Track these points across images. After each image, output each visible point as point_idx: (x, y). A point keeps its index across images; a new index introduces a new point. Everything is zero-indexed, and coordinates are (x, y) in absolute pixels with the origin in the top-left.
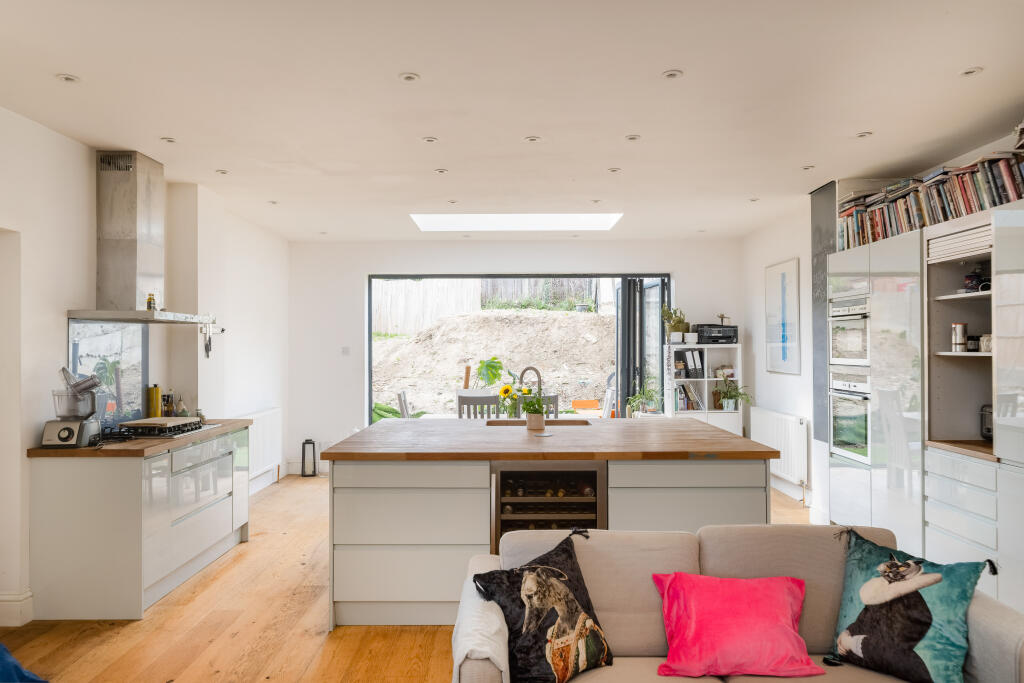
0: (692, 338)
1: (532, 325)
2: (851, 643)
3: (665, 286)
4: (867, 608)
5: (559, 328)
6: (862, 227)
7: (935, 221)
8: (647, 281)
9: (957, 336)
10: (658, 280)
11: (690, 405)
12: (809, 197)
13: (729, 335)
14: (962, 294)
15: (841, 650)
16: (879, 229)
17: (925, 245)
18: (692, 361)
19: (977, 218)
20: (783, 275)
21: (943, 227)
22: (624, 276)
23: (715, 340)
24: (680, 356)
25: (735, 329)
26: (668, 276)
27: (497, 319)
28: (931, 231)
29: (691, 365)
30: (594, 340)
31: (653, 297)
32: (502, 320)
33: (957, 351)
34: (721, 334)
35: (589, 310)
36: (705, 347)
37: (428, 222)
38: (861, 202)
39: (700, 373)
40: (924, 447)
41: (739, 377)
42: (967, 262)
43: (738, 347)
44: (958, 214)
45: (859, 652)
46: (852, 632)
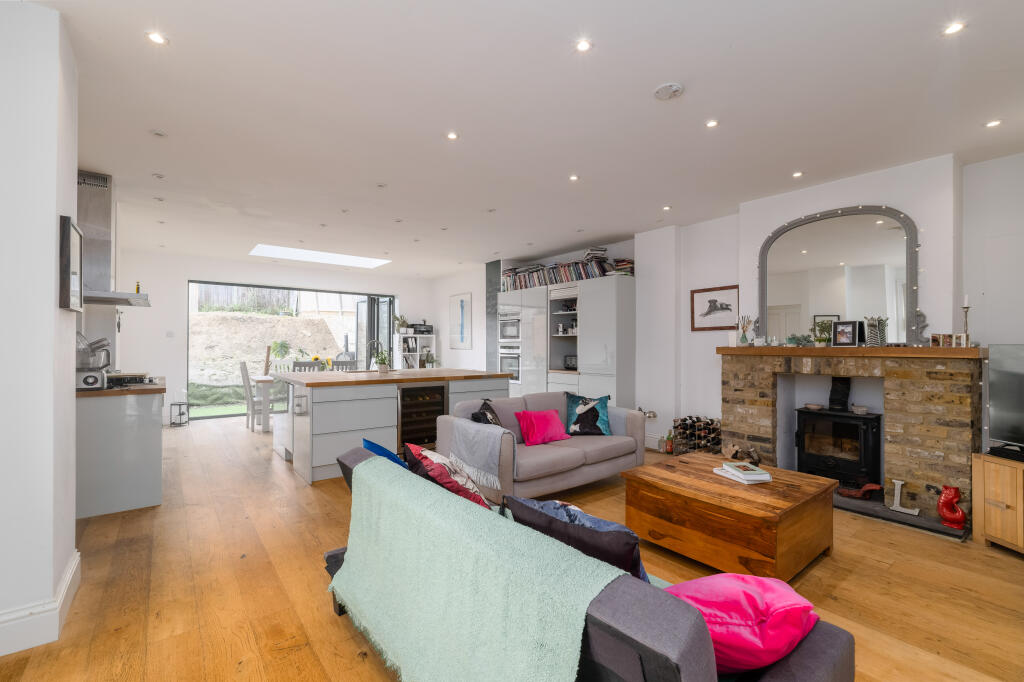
0: (411, 331)
1: (262, 323)
2: (575, 428)
3: (391, 303)
4: (580, 415)
5: (283, 326)
6: (515, 282)
7: (552, 283)
8: (381, 300)
9: (561, 329)
10: (387, 299)
11: (410, 366)
12: (484, 266)
13: (429, 330)
14: (561, 312)
15: (571, 431)
16: (523, 283)
17: (548, 293)
18: (411, 343)
19: (571, 284)
20: (462, 301)
21: (555, 286)
22: (369, 295)
23: (422, 332)
24: (405, 340)
25: (431, 327)
26: (393, 297)
27: (232, 318)
28: (550, 287)
29: (411, 346)
30: (309, 334)
31: (384, 308)
32: (238, 319)
33: (561, 334)
34: (424, 329)
35: (291, 315)
36: (418, 336)
37: (263, 250)
38: (514, 271)
39: (415, 350)
40: (547, 373)
41: (433, 351)
42: (566, 301)
43: (434, 336)
44: (562, 281)
45: (578, 430)
46: (575, 424)
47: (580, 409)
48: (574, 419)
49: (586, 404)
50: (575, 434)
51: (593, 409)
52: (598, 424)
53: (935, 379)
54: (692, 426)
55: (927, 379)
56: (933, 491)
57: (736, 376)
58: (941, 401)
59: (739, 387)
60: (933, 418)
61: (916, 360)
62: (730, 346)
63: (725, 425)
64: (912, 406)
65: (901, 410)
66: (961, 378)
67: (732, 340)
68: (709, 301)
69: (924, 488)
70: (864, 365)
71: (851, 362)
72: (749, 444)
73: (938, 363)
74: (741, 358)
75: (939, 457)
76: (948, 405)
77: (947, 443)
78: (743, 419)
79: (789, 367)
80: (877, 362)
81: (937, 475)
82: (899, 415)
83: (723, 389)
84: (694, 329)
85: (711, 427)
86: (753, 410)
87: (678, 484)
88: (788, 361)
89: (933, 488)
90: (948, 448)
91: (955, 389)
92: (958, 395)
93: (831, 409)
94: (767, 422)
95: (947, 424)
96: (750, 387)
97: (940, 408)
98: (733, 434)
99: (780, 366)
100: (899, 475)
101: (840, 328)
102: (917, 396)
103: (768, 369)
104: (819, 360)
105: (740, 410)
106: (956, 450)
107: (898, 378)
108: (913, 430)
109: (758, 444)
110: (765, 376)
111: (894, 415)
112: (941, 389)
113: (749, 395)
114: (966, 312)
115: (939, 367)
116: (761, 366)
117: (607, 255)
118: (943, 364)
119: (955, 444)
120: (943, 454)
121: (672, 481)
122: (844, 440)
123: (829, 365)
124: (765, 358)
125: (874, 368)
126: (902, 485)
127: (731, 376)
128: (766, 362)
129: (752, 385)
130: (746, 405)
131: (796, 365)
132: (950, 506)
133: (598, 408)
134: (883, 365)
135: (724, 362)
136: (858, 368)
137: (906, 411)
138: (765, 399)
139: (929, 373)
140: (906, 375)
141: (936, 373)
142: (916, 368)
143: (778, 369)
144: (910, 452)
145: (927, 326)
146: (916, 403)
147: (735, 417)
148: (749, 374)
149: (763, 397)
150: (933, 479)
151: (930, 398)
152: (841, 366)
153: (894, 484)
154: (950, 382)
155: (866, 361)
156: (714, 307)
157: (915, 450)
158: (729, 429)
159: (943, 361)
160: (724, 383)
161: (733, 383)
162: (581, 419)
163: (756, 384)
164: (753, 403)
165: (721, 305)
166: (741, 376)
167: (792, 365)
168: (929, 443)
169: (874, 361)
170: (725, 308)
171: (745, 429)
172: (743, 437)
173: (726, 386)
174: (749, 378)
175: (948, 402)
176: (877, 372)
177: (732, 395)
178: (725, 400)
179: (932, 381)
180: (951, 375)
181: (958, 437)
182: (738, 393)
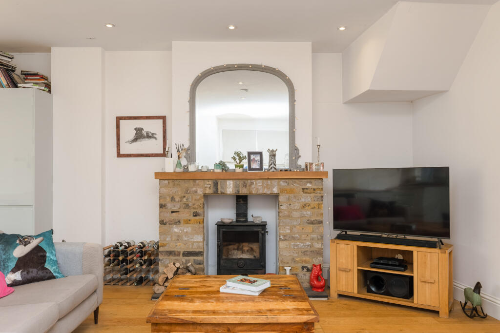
2: (14, 277)
4: (19, 259)
15: (8, 282)
45: (20, 279)
46: (14, 271)
47: (20, 251)
48: (12, 265)
49: (26, 244)
50: (15, 284)
51: (38, 249)
52: (47, 266)
53: (306, 193)
54: (124, 252)
55: (302, 193)
56: (305, 270)
57: (173, 199)
58: (310, 207)
59: (175, 209)
60: (305, 220)
61: (297, 181)
62: (167, 171)
63: (163, 246)
64: (295, 213)
65: (289, 216)
66: (319, 192)
67: (169, 165)
68: (135, 129)
69: (301, 269)
70: (268, 185)
71: (259, 183)
72: (184, 259)
73: (308, 182)
74: (176, 182)
75: (308, 246)
76: (312, 210)
77: (312, 236)
78: (179, 238)
79: (217, 189)
80: (275, 182)
81: (307, 258)
82: (288, 220)
83: (160, 212)
84: (119, 155)
85: (143, 250)
86: (188, 229)
87: (214, 312)
88: (216, 184)
89: (305, 267)
90: (313, 239)
91: (316, 199)
92: (318, 202)
93: (237, 221)
94: (199, 238)
95: (312, 223)
96: (185, 208)
97: (309, 212)
98: (170, 253)
99: (210, 188)
100: (288, 263)
101: (252, 157)
102: (297, 206)
103: (200, 192)
104: (238, 182)
105: (176, 230)
106: (317, 239)
107: (287, 193)
108: (295, 230)
109: (192, 258)
110: (198, 197)
111: (284, 220)
112: (309, 200)
113: (185, 215)
114: (319, 148)
115: (309, 185)
116: (194, 189)
117: (13, 63)
118: (311, 183)
119: (315, 236)
120: (310, 244)
121: (208, 312)
122: (244, 244)
123: (245, 186)
124: (197, 181)
125: (274, 187)
126: (290, 269)
127: (169, 199)
128: (198, 185)
129: (187, 206)
130: (181, 225)
131: (222, 188)
132: (318, 277)
133: (44, 246)
134: (279, 185)
135: (161, 186)
136: (264, 188)
137: (292, 217)
138: (198, 218)
139: (303, 189)
140: (292, 191)
141: (307, 189)
142: (297, 186)
143: (208, 191)
144: (294, 245)
145: (300, 157)
146: (297, 210)
147: (171, 237)
148: (184, 197)
149: (196, 216)
150: (305, 261)
151: (304, 206)
152: (253, 186)
153: (285, 270)
154: (314, 194)
155: (269, 181)
156: (139, 135)
157: (296, 244)
158: (167, 249)
159: (310, 180)
160: (162, 206)
161: (170, 206)
162: (22, 264)
163: (190, 205)
164: (187, 222)
165: (147, 133)
166: (177, 199)
167: (219, 187)
168: (304, 237)
169: (273, 181)
170: (150, 136)
171: (181, 247)
172: (179, 255)
173: (164, 209)
174: (185, 199)
175: (312, 208)
176: (275, 190)
177: (169, 216)
178: (162, 223)
179: (305, 195)
180: (314, 190)
181: (317, 230)
182: (174, 214)
